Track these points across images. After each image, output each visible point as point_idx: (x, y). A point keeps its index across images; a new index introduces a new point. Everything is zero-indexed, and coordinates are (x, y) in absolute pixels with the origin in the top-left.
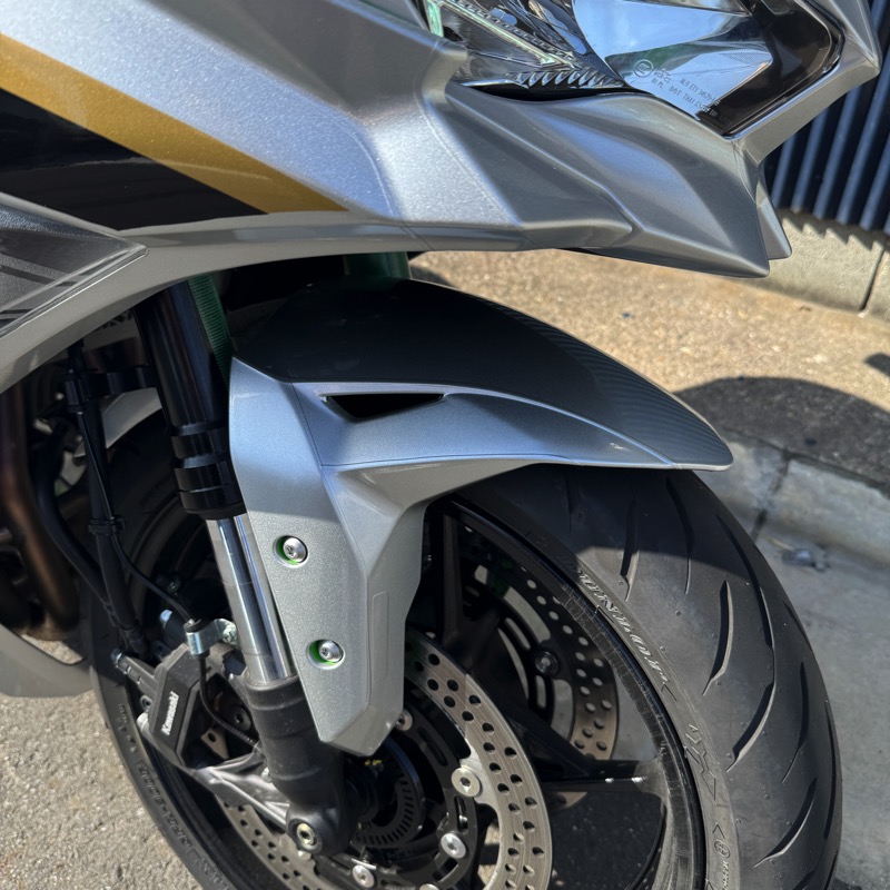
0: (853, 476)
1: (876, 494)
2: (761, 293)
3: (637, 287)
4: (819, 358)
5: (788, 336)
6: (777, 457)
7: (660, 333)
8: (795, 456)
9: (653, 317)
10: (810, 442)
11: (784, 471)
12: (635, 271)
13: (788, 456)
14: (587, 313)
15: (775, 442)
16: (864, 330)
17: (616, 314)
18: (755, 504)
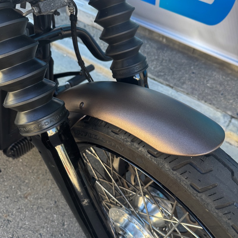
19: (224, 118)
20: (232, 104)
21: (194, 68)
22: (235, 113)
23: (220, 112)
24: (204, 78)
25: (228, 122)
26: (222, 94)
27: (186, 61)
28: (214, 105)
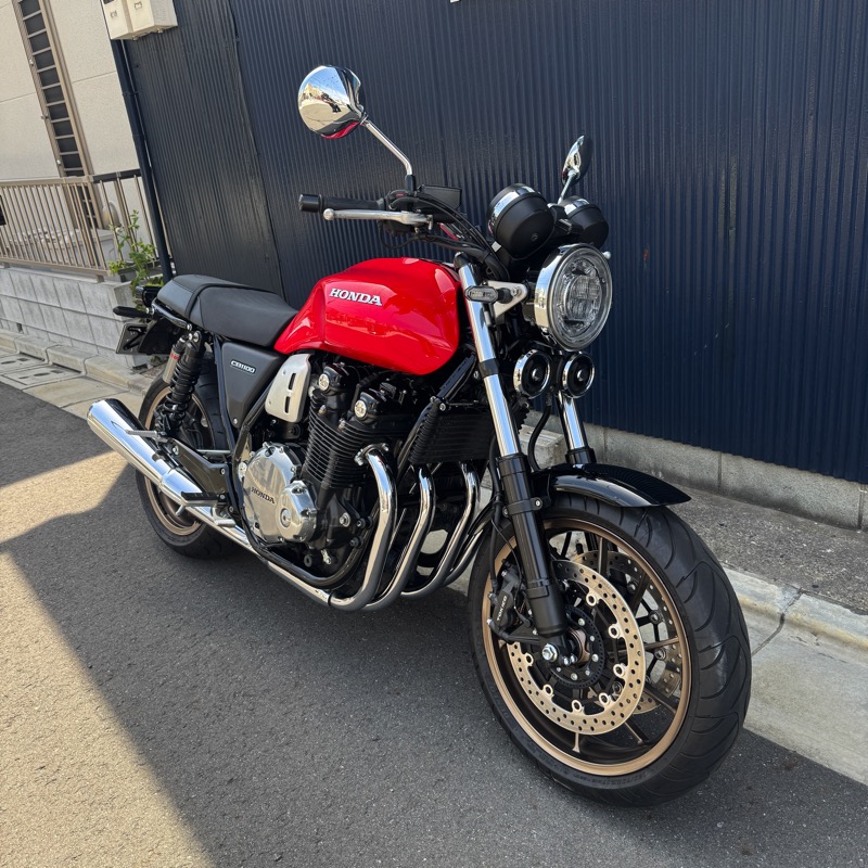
0: (836, 602)
1: (848, 611)
2: (800, 520)
3: (731, 513)
4: (829, 551)
5: (813, 540)
6: (795, 591)
7: (741, 534)
8: (805, 592)
9: (737, 526)
10: (815, 586)
11: (797, 598)
12: (731, 506)
13: (800, 592)
14: (699, 523)
15: (795, 585)
16: (860, 539)
17: (716, 524)
18: (778, 610)
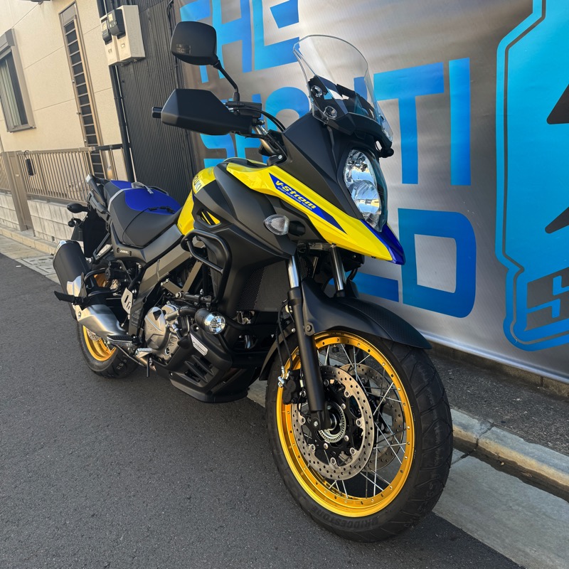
19: (481, 425)
20: (497, 411)
21: (453, 374)
22: (499, 421)
23: (477, 419)
24: (464, 384)
25: (486, 429)
26: (485, 401)
27: (443, 367)
28: (470, 411)
